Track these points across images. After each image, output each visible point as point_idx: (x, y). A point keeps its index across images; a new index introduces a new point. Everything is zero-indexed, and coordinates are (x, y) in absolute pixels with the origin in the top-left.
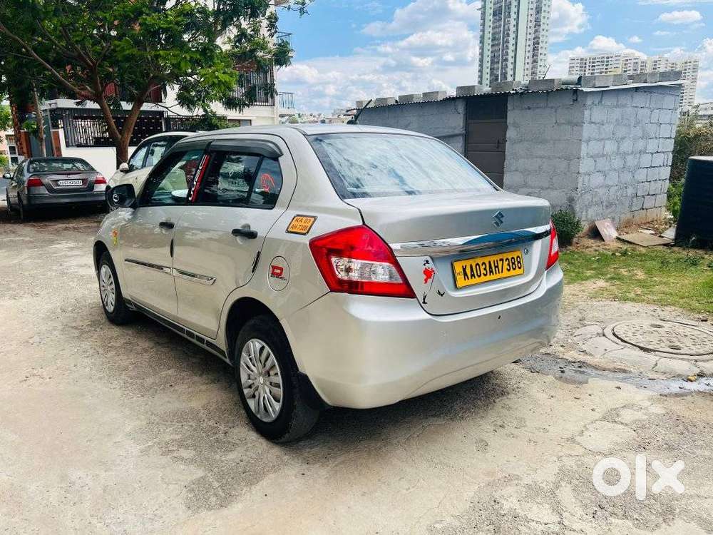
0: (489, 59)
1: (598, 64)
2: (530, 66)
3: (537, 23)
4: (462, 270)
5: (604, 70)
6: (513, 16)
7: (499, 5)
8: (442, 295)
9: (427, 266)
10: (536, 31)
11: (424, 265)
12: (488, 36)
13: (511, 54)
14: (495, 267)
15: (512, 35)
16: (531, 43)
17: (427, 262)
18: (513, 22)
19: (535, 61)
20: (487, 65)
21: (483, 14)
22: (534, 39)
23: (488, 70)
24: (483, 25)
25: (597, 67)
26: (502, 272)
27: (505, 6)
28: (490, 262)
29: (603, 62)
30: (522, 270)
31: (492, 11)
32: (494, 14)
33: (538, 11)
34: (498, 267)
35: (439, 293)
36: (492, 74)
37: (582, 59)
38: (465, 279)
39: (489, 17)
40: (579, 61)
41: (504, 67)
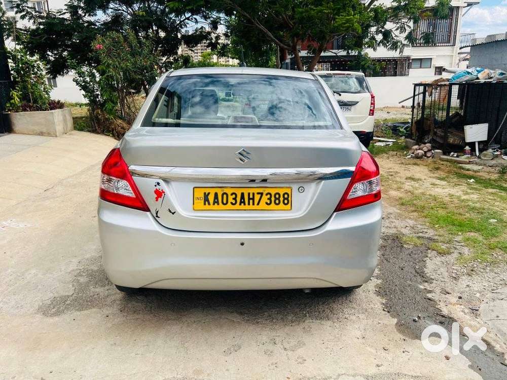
4: (203, 196)
8: (173, 213)
9: (158, 187)
11: (156, 186)
14: (249, 199)
17: (158, 184)
26: (258, 204)
28: (243, 194)
30: (289, 206)
34: (253, 199)
35: (170, 211)
38: (205, 204)
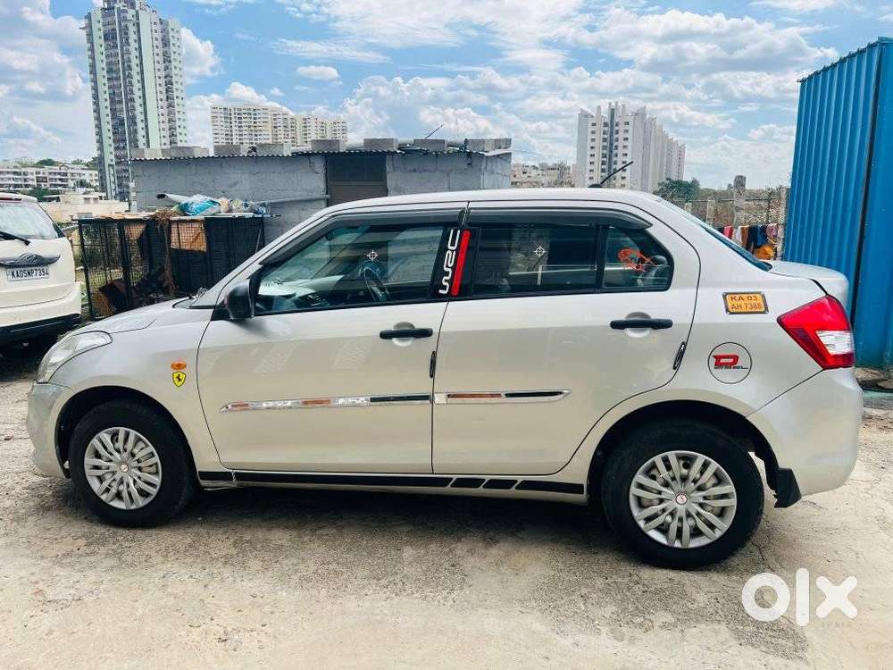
0: (107, 96)
1: (245, 116)
2: (165, 111)
3: (167, 59)
5: (252, 124)
6: (134, 45)
7: (110, 27)
10: (166, 68)
12: (101, 65)
13: (137, 94)
15: (136, 69)
16: (163, 81)
18: (134, 53)
19: (170, 106)
20: (105, 104)
21: (90, 35)
22: (166, 77)
23: (108, 111)
24: (92, 49)
25: (243, 120)
27: (120, 31)
29: (250, 114)
31: (101, 34)
32: (106, 39)
33: (166, 43)
36: (114, 116)
37: (225, 109)
39: (99, 41)
40: (222, 110)
41: (131, 109)
